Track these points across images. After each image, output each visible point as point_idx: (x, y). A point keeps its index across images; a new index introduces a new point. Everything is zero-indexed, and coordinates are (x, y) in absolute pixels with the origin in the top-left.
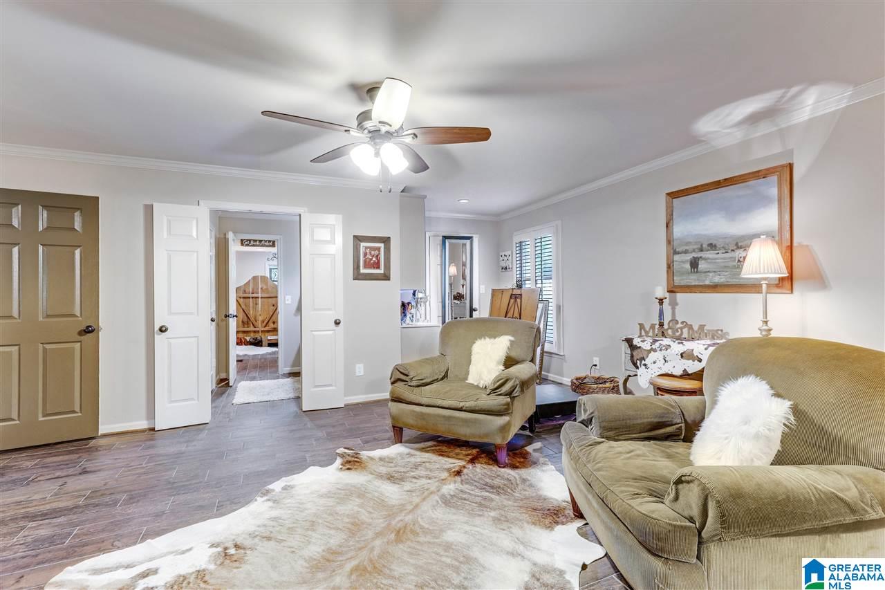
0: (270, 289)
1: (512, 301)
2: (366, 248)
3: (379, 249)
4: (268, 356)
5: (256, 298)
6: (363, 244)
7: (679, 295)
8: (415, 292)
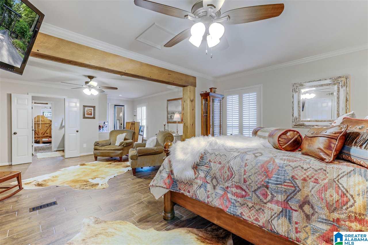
0: (45, 121)
1: (132, 125)
2: (87, 109)
3: (92, 110)
4: (44, 147)
5: (39, 124)
6: (86, 108)
7: (169, 124)
8: (104, 122)
